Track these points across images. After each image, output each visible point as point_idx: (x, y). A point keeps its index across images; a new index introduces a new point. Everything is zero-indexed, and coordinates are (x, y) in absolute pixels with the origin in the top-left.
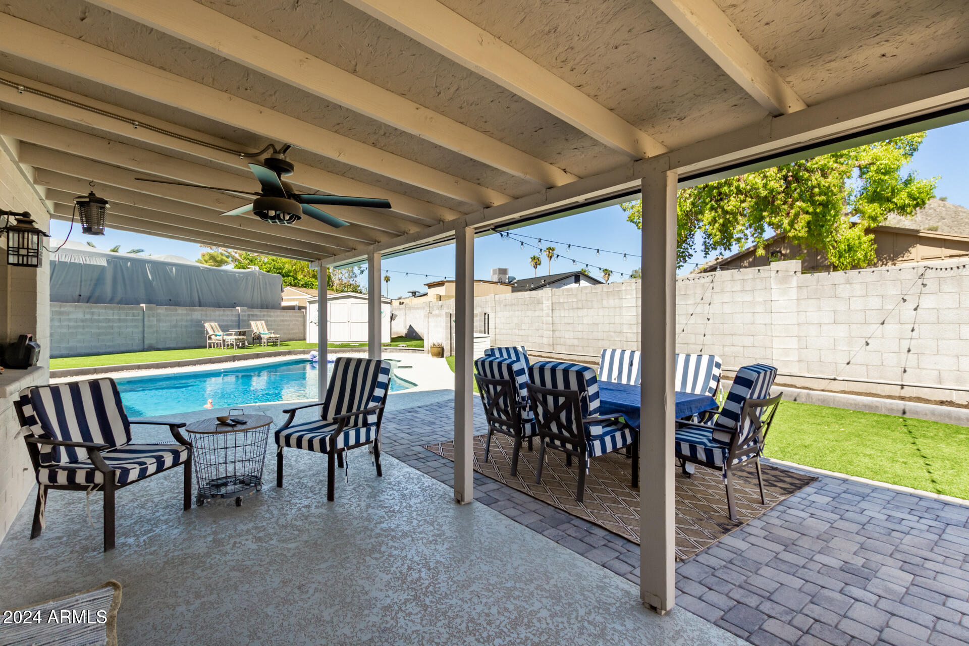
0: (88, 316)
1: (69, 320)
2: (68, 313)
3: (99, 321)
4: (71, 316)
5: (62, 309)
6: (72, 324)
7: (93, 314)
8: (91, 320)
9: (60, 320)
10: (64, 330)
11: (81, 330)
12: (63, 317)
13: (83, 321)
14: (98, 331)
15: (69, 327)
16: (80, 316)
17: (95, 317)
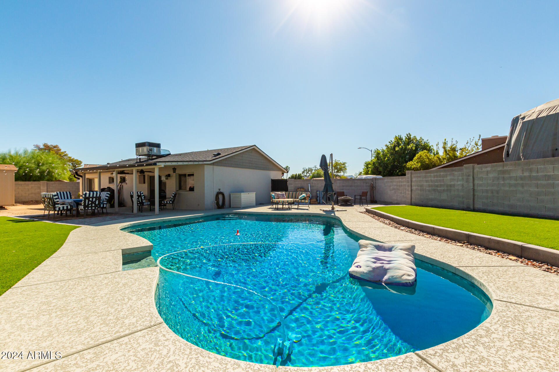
0: (526, 174)
1: (511, 178)
2: (508, 172)
3: (537, 178)
4: (513, 174)
5: (505, 168)
6: (513, 182)
7: (531, 170)
8: (530, 178)
9: (504, 179)
10: (507, 189)
11: (520, 188)
12: (507, 176)
13: (522, 178)
14: (536, 190)
15: (510, 185)
16: (519, 173)
17: (534, 174)
